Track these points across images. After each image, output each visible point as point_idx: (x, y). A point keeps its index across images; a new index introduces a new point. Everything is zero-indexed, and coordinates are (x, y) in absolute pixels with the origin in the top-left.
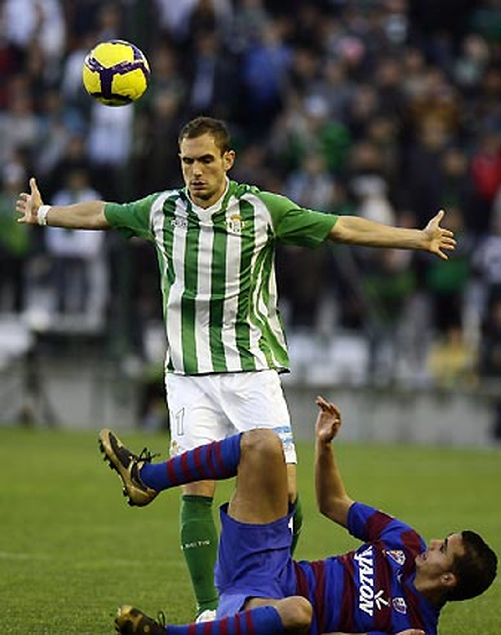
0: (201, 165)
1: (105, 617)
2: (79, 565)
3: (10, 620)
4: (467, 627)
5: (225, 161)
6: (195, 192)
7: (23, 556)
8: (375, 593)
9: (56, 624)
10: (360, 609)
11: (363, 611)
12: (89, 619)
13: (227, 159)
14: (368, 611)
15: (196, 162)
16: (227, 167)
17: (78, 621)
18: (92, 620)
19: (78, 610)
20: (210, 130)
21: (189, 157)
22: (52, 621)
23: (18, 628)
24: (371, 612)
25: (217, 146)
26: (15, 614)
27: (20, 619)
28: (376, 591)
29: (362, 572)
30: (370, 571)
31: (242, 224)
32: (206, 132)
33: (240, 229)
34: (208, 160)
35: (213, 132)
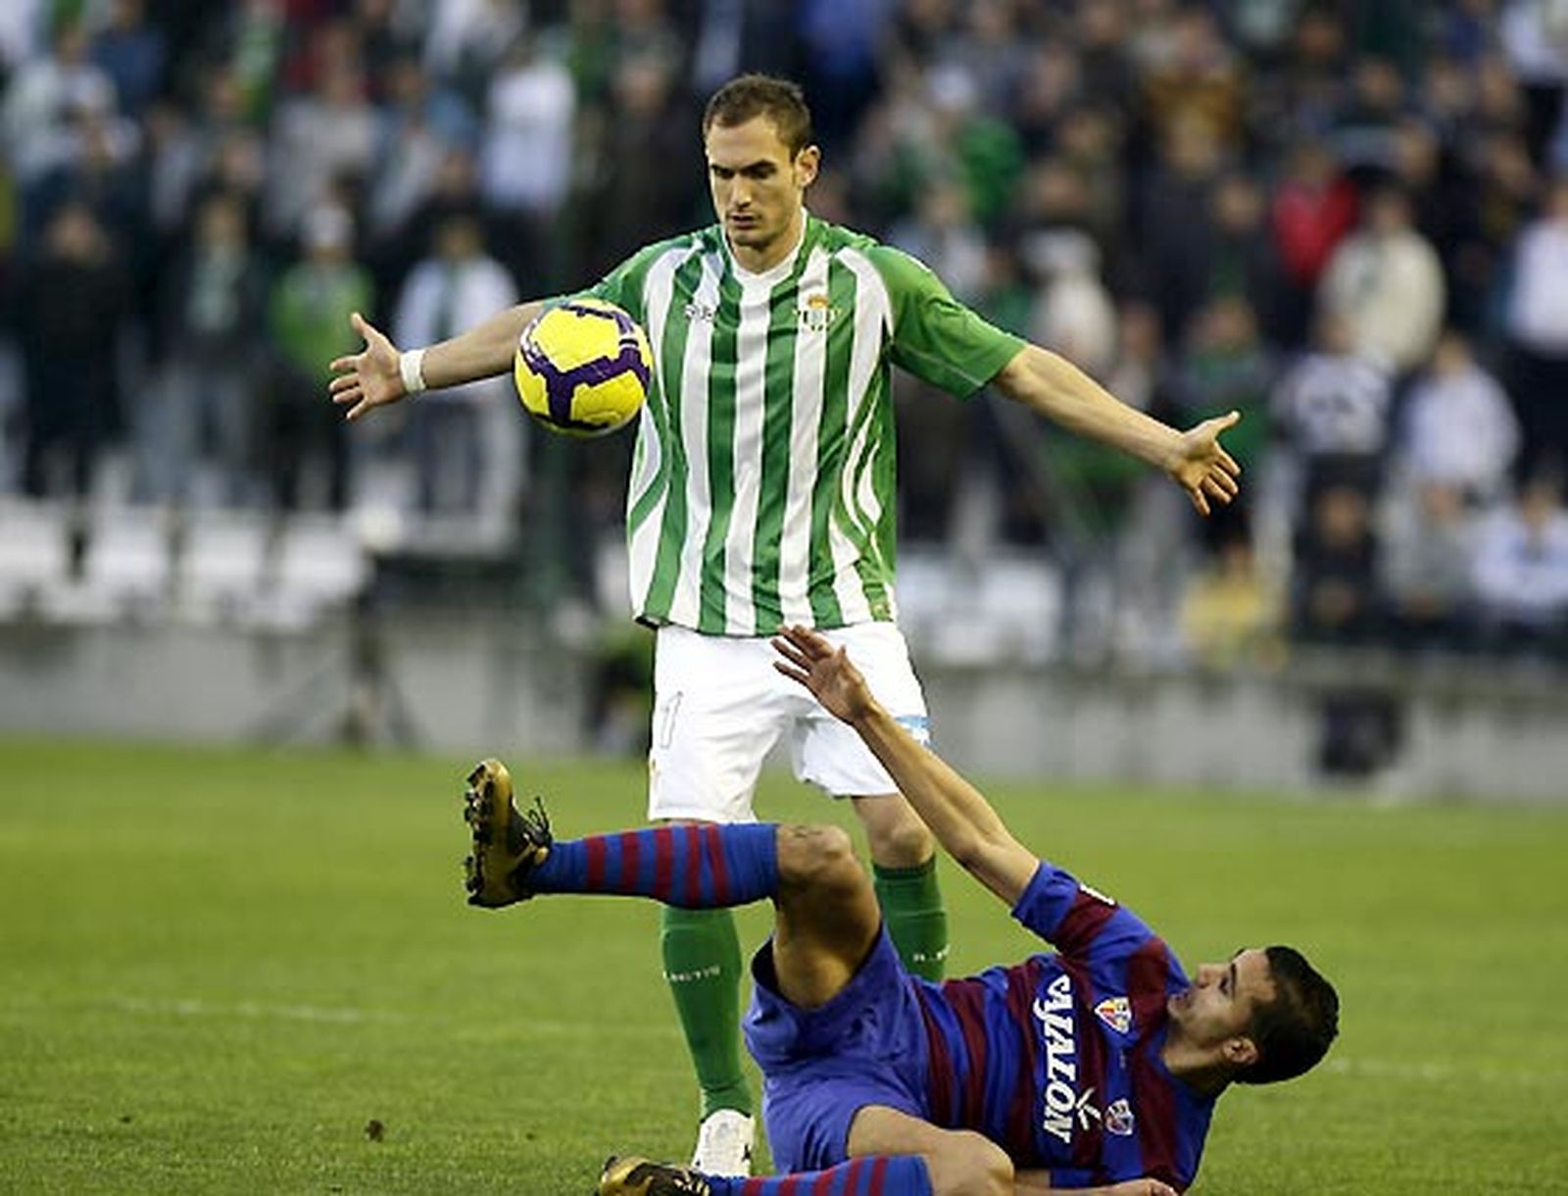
0: (749, 182)
1: (516, 1140)
2: (464, 1034)
3: (321, 1148)
4: (1264, 1162)
5: (798, 168)
6: (738, 233)
7: (348, 1016)
8: (1078, 1097)
9: (416, 1155)
10: (1046, 1131)
11: (1051, 1134)
12: (485, 1146)
13: (803, 164)
14: (1062, 1134)
15: (737, 177)
16: (804, 179)
17: (462, 1148)
18: (489, 1147)
19: (463, 1126)
20: (767, 107)
21: (724, 165)
22: (408, 1148)
23: (339, 1163)
24: (1067, 1137)
25: (783, 142)
26: (331, 1136)
27: (341, 1146)
28: (1079, 1091)
29: (1051, 1049)
30: (1069, 1047)
31: (828, 315)
32: (756, 113)
33: (825, 325)
34: (764, 170)
35: (774, 114)
